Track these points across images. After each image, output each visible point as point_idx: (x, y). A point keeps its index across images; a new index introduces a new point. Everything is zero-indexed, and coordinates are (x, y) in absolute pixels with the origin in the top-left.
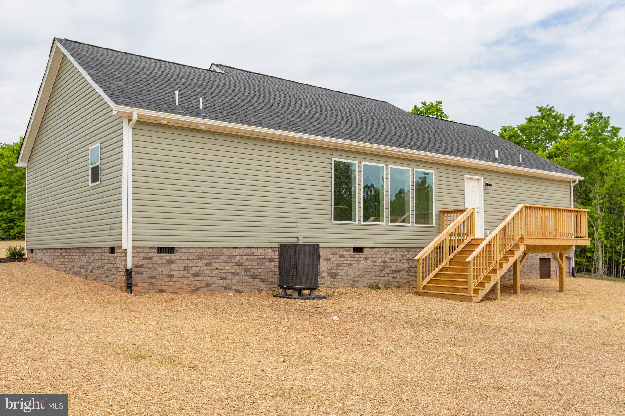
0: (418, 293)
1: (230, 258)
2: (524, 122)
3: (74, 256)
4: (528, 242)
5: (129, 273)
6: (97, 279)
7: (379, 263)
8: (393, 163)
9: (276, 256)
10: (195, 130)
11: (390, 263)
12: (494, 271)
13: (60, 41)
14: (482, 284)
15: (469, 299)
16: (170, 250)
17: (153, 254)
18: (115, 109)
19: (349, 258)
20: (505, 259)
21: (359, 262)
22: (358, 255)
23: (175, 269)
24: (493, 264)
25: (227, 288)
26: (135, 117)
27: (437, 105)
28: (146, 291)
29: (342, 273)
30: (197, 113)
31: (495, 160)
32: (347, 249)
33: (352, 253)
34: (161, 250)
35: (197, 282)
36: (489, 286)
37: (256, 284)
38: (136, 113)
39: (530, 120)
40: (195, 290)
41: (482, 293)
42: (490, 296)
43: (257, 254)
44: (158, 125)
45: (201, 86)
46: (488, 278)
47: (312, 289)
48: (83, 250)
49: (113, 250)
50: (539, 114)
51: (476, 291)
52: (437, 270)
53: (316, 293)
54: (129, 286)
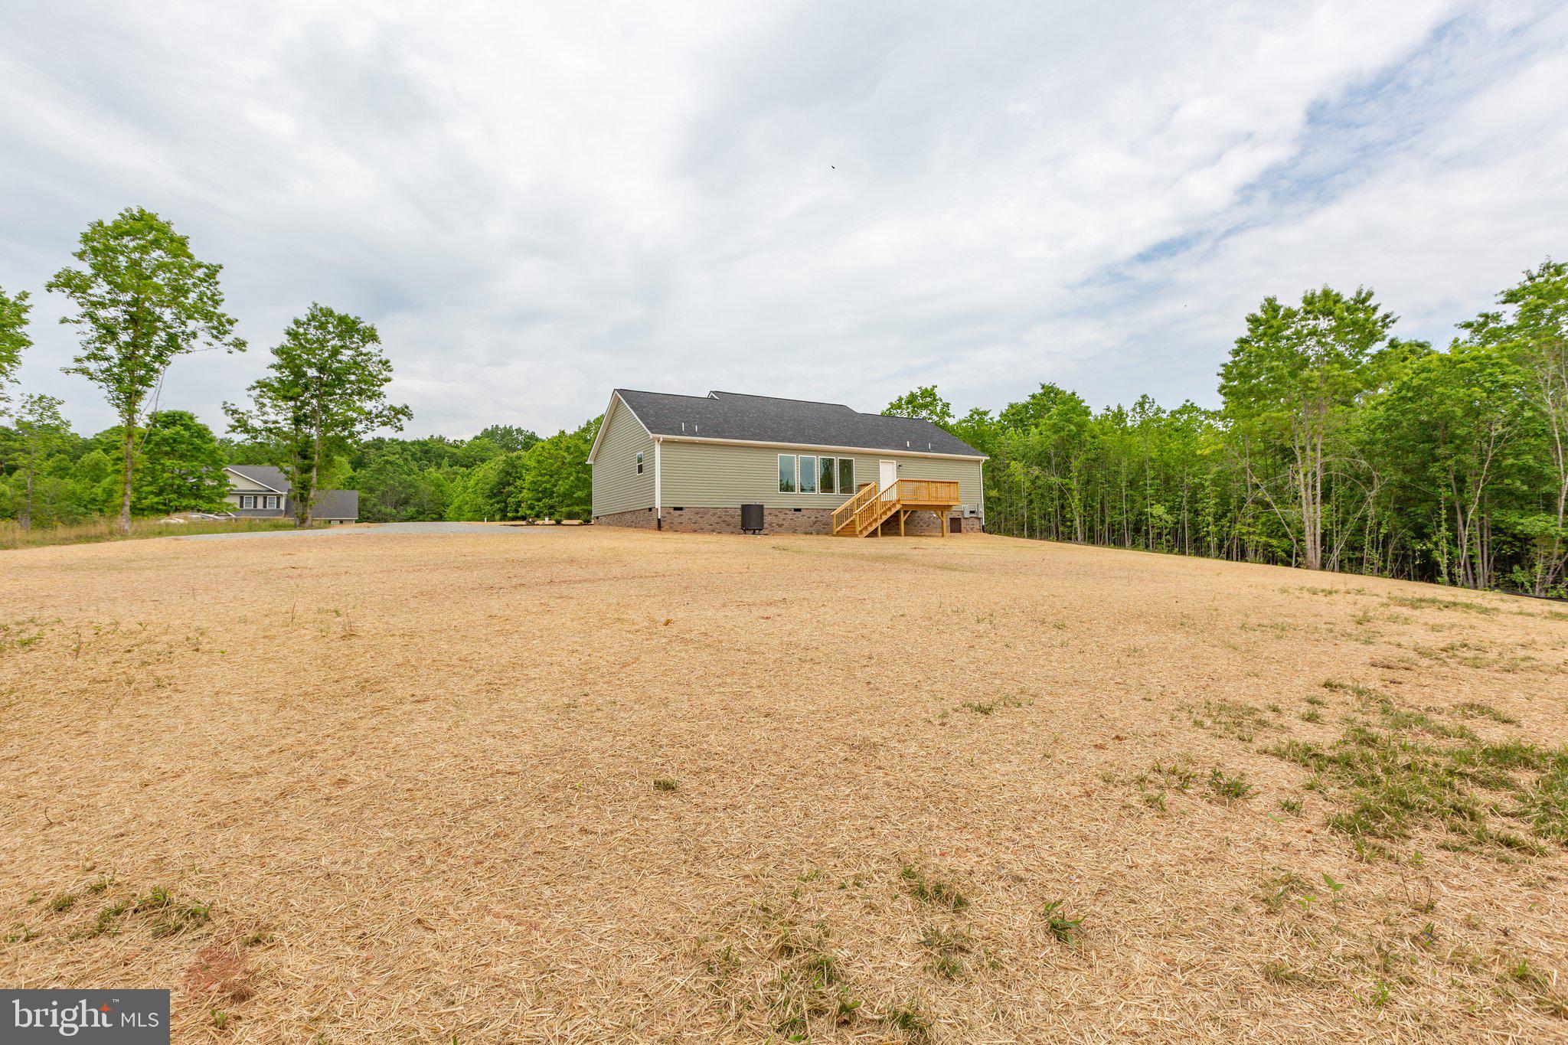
0: (833, 536)
1: (715, 514)
2: (1028, 399)
3: (628, 516)
4: (902, 502)
5: (659, 520)
6: (642, 527)
7: (813, 519)
8: (821, 455)
9: (739, 512)
10: (694, 443)
11: (820, 518)
12: (876, 520)
13: (618, 390)
14: (866, 528)
15: (856, 536)
16: (680, 509)
17: (672, 511)
18: (652, 436)
19: (791, 515)
20: (885, 513)
21: (798, 518)
22: (797, 513)
23: (684, 519)
24: (875, 516)
25: (713, 531)
26: (661, 439)
27: (932, 390)
28: (667, 530)
29: (786, 524)
30: (695, 434)
31: (907, 449)
32: (790, 510)
33: (793, 512)
34: (676, 509)
35: (695, 526)
36: (871, 529)
37: (731, 529)
38: (662, 437)
39: (1033, 397)
40: (695, 531)
41: (866, 533)
42: (874, 534)
43: (731, 512)
44: (673, 442)
45: (699, 413)
46: (870, 524)
47: (760, 530)
48: (633, 512)
49: (650, 509)
50: (1041, 391)
51: (861, 532)
52: (847, 522)
53: (762, 532)
54: (659, 528)
